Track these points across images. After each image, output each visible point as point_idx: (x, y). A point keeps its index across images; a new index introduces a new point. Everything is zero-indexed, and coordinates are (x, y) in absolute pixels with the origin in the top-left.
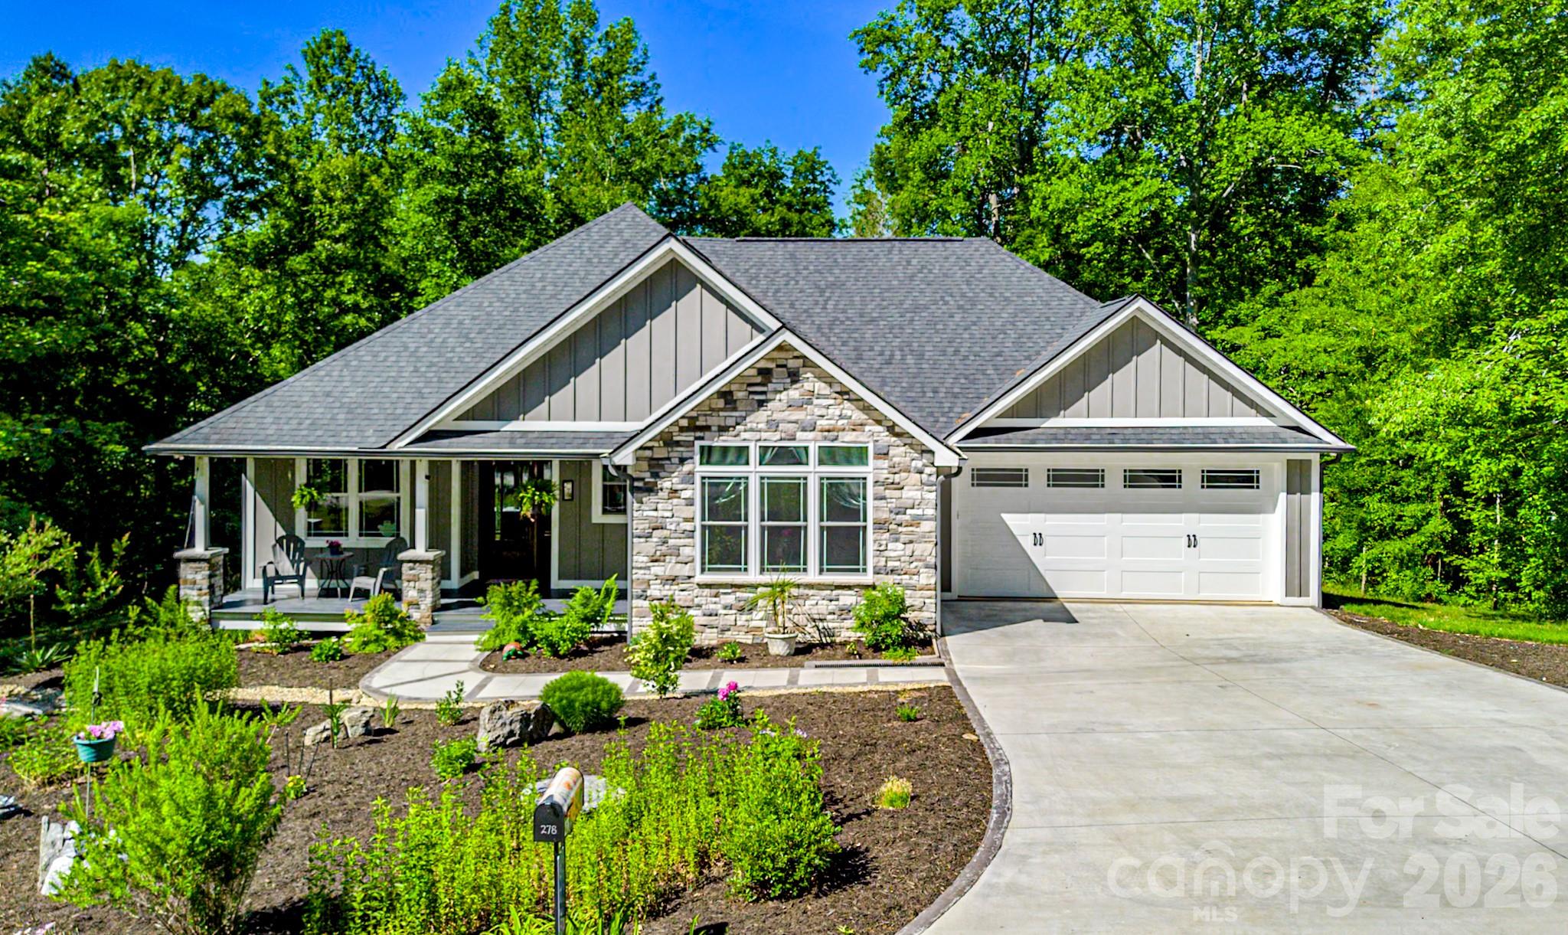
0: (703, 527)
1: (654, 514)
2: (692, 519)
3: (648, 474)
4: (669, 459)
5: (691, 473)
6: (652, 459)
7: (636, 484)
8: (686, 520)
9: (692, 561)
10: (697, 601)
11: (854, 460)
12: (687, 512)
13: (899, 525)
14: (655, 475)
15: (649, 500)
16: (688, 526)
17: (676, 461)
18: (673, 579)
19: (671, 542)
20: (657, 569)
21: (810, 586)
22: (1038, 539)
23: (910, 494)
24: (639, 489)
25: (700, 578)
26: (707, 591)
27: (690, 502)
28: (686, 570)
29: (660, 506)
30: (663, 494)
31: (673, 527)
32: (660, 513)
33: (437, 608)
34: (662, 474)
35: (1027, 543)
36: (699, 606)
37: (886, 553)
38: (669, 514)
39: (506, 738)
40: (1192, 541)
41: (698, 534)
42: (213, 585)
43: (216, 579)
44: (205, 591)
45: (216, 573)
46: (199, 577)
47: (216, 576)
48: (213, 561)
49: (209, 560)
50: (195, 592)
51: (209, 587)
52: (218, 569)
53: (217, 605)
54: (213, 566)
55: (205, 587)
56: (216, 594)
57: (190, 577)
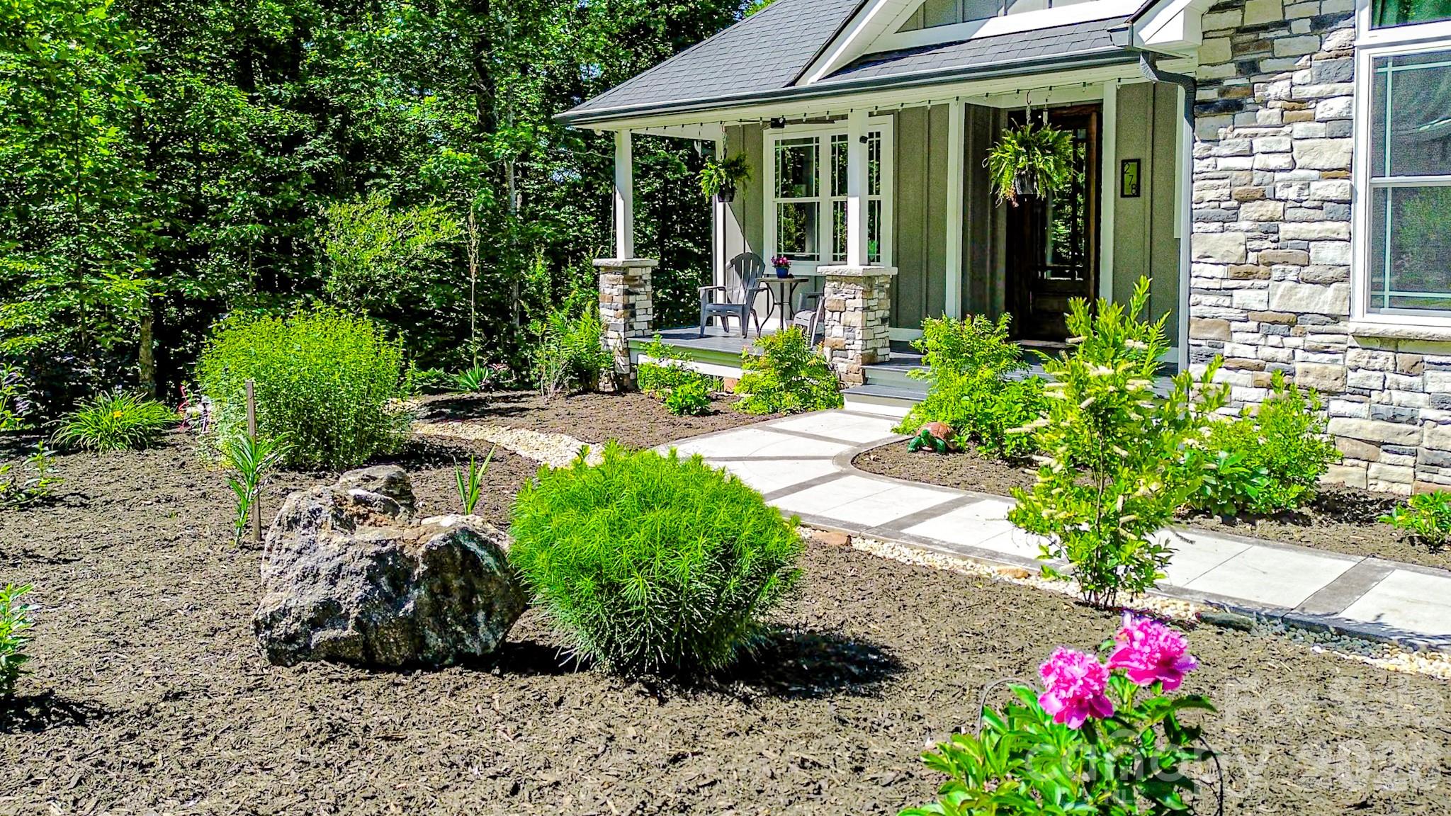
0: (1378, 194)
1: (1245, 163)
2: (1346, 171)
3: (1231, 69)
4: (1285, 24)
5: (1347, 53)
6: (1241, 30)
7: (1202, 95)
8: (1330, 173)
9: (1347, 276)
10: (1354, 379)
12: (1334, 155)
14: (1250, 68)
15: (1231, 133)
16: (1334, 189)
17: (1306, 25)
18: (1292, 322)
19: (1287, 230)
20: (1249, 297)
24: (1207, 105)
25: (1364, 321)
26: (1384, 358)
27: (1341, 128)
28: (1326, 300)
29: (1258, 144)
30: (1266, 115)
31: (1292, 194)
32: (1260, 161)
33: (871, 360)
34: (1265, 66)
36: (1363, 393)
38: (1283, 161)
39: (316, 624)
41: (1361, 210)
42: (633, 305)
43: (638, 297)
44: (621, 311)
45: (638, 290)
46: (615, 292)
47: (637, 294)
48: (631, 272)
49: (624, 270)
50: (612, 313)
51: (625, 307)
52: (640, 286)
53: (641, 333)
54: (633, 279)
55: (620, 306)
56: (638, 318)
57: (608, 291)
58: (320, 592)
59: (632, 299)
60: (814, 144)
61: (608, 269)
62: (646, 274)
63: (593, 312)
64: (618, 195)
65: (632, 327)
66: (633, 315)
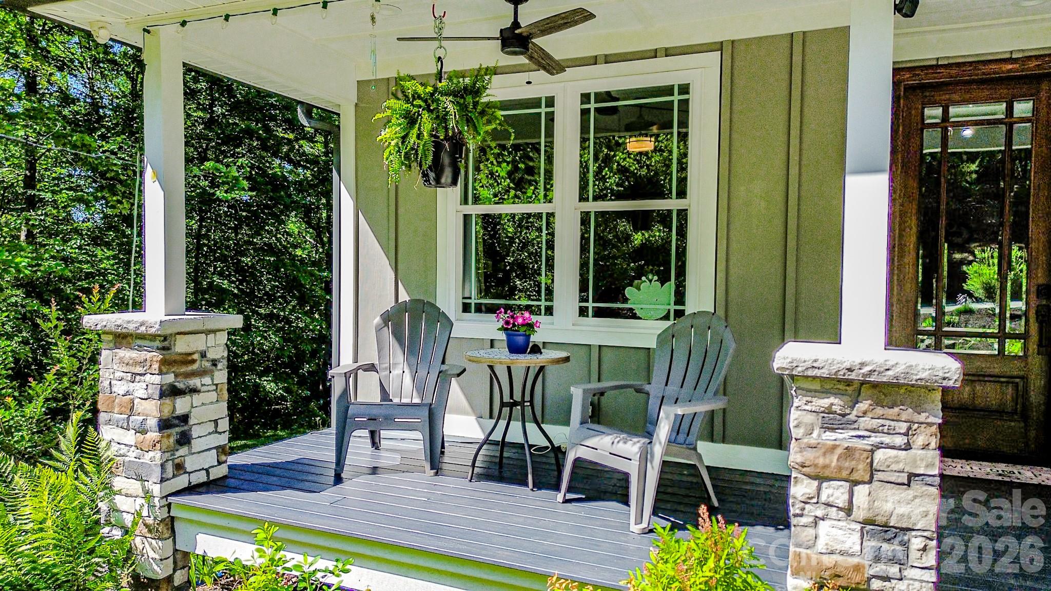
42: (185, 418)
43: (197, 399)
44: (154, 435)
45: (195, 382)
46: (139, 389)
47: (194, 391)
48: (181, 346)
49: (164, 342)
50: (130, 437)
51: (165, 425)
52: (202, 373)
53: (201, 478)
54: (186, 359)
55: (152, 422)
56: (197, 445)
57: (120, 388)
59: (182, 405)
60: (543, 110)
61: (122, 338)
62: (217, 348)
63: (82, 438)
64: (149, 173)
65: (179, 468)
66: (184, 440)
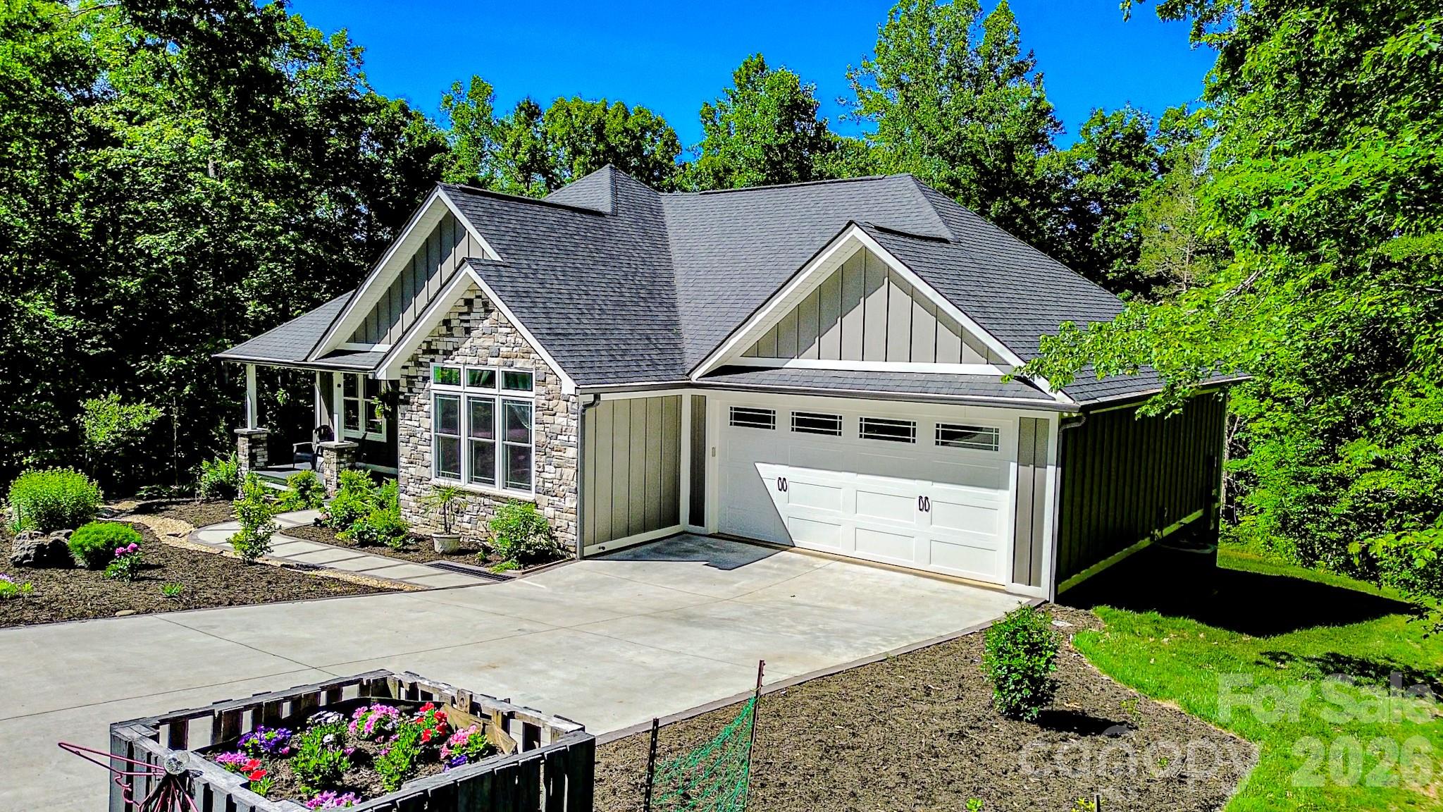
0: (436, 438)
1: (410, 423)
2: (430, 430)
3: (406, 390)
4: (417, 377)
5: (429, 390)
6: (408, 376)
8: (427, 430)
9: (431, 466)
11: (520, 384)
12: (427, 424)
13: (552, 449)
14: (410, 391)
15: (408, 411)
16: (428, 436)
17: (421, 379)
18: (421, 480)
19: (419, 448)
20: (412, 469)
21: (497, 498)
22: (783, 485)
23: (560, 420)
24: (402, 402)
25: (435, 481)
27: (429, 415)
28: (427, 473)
29: (413, 417)
31: (420, 435)
32: (413, 423)
34: (414, 390)
35: (772, 487)
37: (544, 475)
38: (417, 424)
40: (924, 504)
41: (433, 443)
42: (255, 454)
44: (247, 457)
47: (258, 448)
51: (250, 455)
52: (260, 443)
54: (255, 440)
56: (258, 460)
58: (25, 552)
